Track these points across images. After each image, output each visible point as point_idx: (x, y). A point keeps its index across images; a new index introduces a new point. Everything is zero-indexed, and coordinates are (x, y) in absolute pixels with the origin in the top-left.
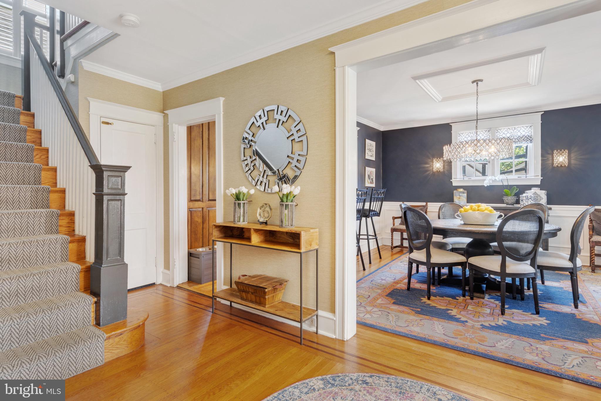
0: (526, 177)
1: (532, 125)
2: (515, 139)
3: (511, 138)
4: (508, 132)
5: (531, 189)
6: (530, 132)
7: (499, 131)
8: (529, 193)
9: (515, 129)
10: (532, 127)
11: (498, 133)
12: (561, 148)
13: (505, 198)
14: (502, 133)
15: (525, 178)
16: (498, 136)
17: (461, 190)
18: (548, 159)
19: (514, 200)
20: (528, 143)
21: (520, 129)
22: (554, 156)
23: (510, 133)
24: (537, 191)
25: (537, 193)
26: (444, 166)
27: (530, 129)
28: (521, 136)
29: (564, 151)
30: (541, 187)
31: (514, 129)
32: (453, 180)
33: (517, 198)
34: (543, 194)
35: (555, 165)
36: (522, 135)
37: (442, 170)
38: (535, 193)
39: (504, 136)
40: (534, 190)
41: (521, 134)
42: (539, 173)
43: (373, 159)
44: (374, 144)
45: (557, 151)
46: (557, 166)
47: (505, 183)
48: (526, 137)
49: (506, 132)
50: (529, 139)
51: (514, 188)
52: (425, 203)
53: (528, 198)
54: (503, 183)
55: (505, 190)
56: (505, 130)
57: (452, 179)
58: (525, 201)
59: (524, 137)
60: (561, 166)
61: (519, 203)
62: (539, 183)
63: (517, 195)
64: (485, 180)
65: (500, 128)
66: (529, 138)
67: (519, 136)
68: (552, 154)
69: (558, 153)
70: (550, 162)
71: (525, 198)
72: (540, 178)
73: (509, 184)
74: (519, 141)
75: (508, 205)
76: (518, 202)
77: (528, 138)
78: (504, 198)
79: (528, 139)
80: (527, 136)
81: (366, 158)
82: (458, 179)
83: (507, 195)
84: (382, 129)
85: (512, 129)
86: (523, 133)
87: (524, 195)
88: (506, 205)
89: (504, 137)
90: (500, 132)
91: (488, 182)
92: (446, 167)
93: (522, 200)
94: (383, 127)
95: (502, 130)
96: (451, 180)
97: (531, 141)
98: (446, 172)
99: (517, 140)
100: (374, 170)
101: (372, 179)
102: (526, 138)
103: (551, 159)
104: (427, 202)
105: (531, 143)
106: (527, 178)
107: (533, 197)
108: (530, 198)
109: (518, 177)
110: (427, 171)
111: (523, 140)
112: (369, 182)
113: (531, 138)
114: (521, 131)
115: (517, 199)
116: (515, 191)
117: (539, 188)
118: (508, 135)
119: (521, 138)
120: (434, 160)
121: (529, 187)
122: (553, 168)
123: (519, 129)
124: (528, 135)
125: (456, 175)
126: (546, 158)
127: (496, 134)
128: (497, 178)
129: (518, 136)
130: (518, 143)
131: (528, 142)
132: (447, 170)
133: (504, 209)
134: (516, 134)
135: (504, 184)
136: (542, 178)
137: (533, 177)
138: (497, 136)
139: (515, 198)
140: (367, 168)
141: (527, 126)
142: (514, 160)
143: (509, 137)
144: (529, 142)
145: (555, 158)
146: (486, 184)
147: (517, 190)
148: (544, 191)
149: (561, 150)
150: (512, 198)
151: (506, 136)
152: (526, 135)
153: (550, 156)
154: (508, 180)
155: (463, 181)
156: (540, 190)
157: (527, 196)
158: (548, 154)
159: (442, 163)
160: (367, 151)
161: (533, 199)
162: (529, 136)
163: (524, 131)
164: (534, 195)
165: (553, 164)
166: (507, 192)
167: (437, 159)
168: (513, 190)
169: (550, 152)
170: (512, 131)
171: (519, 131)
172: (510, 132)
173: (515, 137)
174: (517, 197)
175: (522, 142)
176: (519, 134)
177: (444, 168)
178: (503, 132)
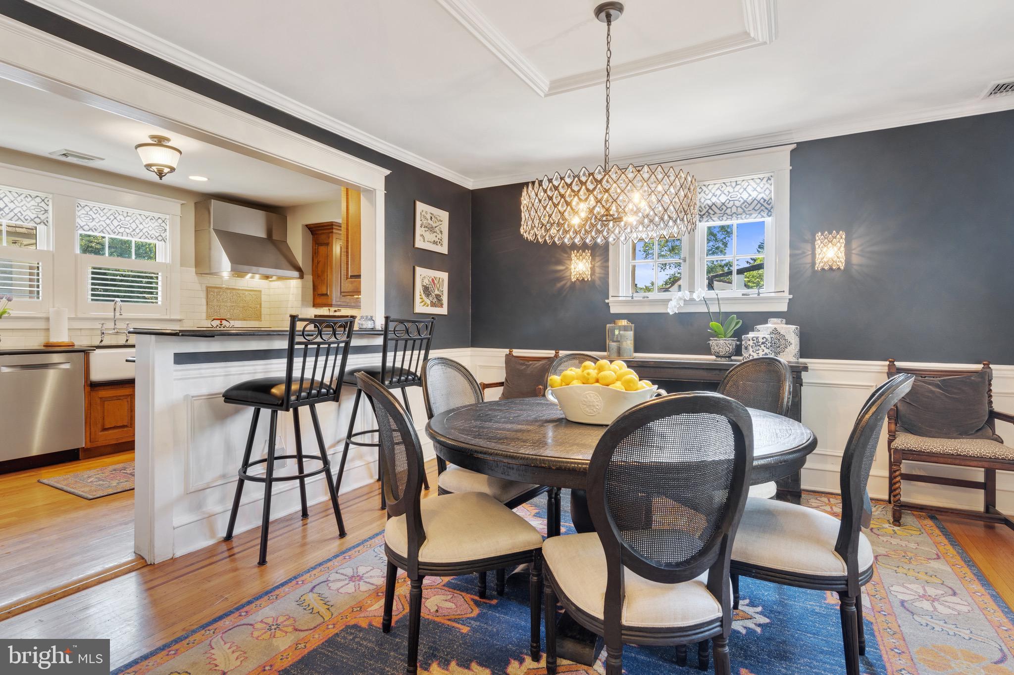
0: (759, 294)
1: (772, 174)
2: (737, 207)
3: (729, 206)
4: (723, 192)
5: (766, 322)
6: (767, 192)
7: (704, 188)
8: (763, 332)
9: (737, 185)
10: (772, 179)
11: (702, 194)
12: (829, 227)
13: (713, 342)
14: (710, 195)
15: (756, 296)
16: (702, 200)
17: (624, 322)
18: (804, 253)
19: (731, 347)
20: (763, 217)
21: (747, 184)
22: (817, 246)
23: (727, 194)
24: (778, 326)
25: (779, 331)
26: (593, 269)
27: (767, 185)
28: (749, 200)
29: (838, 233)
30: (787, 317)
31: (734, 184)
32: (610, 300)
33: (738, 343)
34: (790, 332)
35: (818, 266)
36: (750, 198)
37: (588, 277)
38: (775, 331)
39: (714, 200)
40: (773, 324)
41: (750, 195)
42: (786, 286)
43: (444, 249)
44: (444, 216)
45: (822, 234)
46: (823, 269)
47: (714, 309)
48: (759, 202)
49: (718, 193)
50: (766, 206)
51: (733, 318)
52: (554, 352)
53: (758, 342)
54: (708, 308)
55: (713, 324)
56: (717, 186)
57: (608, 299)
58: (751, 350)
59: (756, 202)
60: (831, 269)
61: (741, 355)
62: (784, 308)
63: (738, 334)
64: (671, 300)
65: (707, 183)
66: (765, 204)
67: (745, 201)
68: (813, 241)
69: (825, 238)
70: (808, 260)
71: (751, 343)
72: (787, 296)
73: (722, 310)
74: (744, 211)
75: (719, 359)
76: (738, 351)
77: (762, 205)
78: (711, 342)
79: (763, 208)
80: (762, 201)
81: (417, 245)
82: (620, 299)
83: (716, 335)
84: (470, 184)
85: (731, 185)
86: (754, 194)
87: (751, 335)
88: (714, 357)
89: (714, 204)
90: (707, 193)
91: (676, 304)
92: (598, 270)
93: (746, 348)
94: (472, 180)
95: (710, 187)
96: (607, 301)
97: (769, 211)
98: (598, 282)
99: (740, 210)
100: (444, 276)
101: (438, 297)
102: (759, 205)
103: (810, 252)
104: (557, 349)
105: (770, 216)
106: (761, 295)
107: (770, 339)
108: (763, 343)
109: (743, 295)
110: (560, 279)
111: (754, 209)
112: (429, 302)
113: (769, 204)
114: (749, 189)
115: (737, 345)
116: (733, 327)
117: (784, 320)
118: (723, 199)
119: (750, 205)
120: (573, 255)
121: (764, 318)
122: (815, 272)
123: (745, 184)
124: (763, 198)
125: (617, 289)
126: (800, 252)
127: (699, 196)
128: (695, 296)
129: (742, 201)
130: (743, 217)
131: (762, 213)
132: (600, 278)
133: (707, 369)
134: (739, 196)
135: (711, 311)
136: (791, 297)
137: (773, 295)
138: (700, 202)
139: (734, 343)
140: (419, 271)
141: (761, 176)
142: (734, 257)
143: (723, 204)
144: (765, 215)
145: (818, 251)
146: (672, 309)
147: (737, 323)
148: (794, 327)
149: (830, 233)
150: (727, 342)
151: (718, 201)
152: (758, 198)
153: (808, 247)
154: (721, 302)
155: (631, 302)
156: (787, 324)
157: (757, 338)
158: (806, 241)
159: (589, 261)
160: (419, 231)
161: (769, 345)
162: (765, 200)
163: (755, 189)
164: (773, 336)
165: (813, 264)
166: (717, 330)
167: (578, 252)
168: (731, 323)
169: (808, 236)
170: (731, 190)
171: (745, 189)
172: (726, 192)
173: (737, 204)
174: (738, 341)
175: (751, 215)
176: (745, 196)
177: (592, 274)
178: (713, 192)
